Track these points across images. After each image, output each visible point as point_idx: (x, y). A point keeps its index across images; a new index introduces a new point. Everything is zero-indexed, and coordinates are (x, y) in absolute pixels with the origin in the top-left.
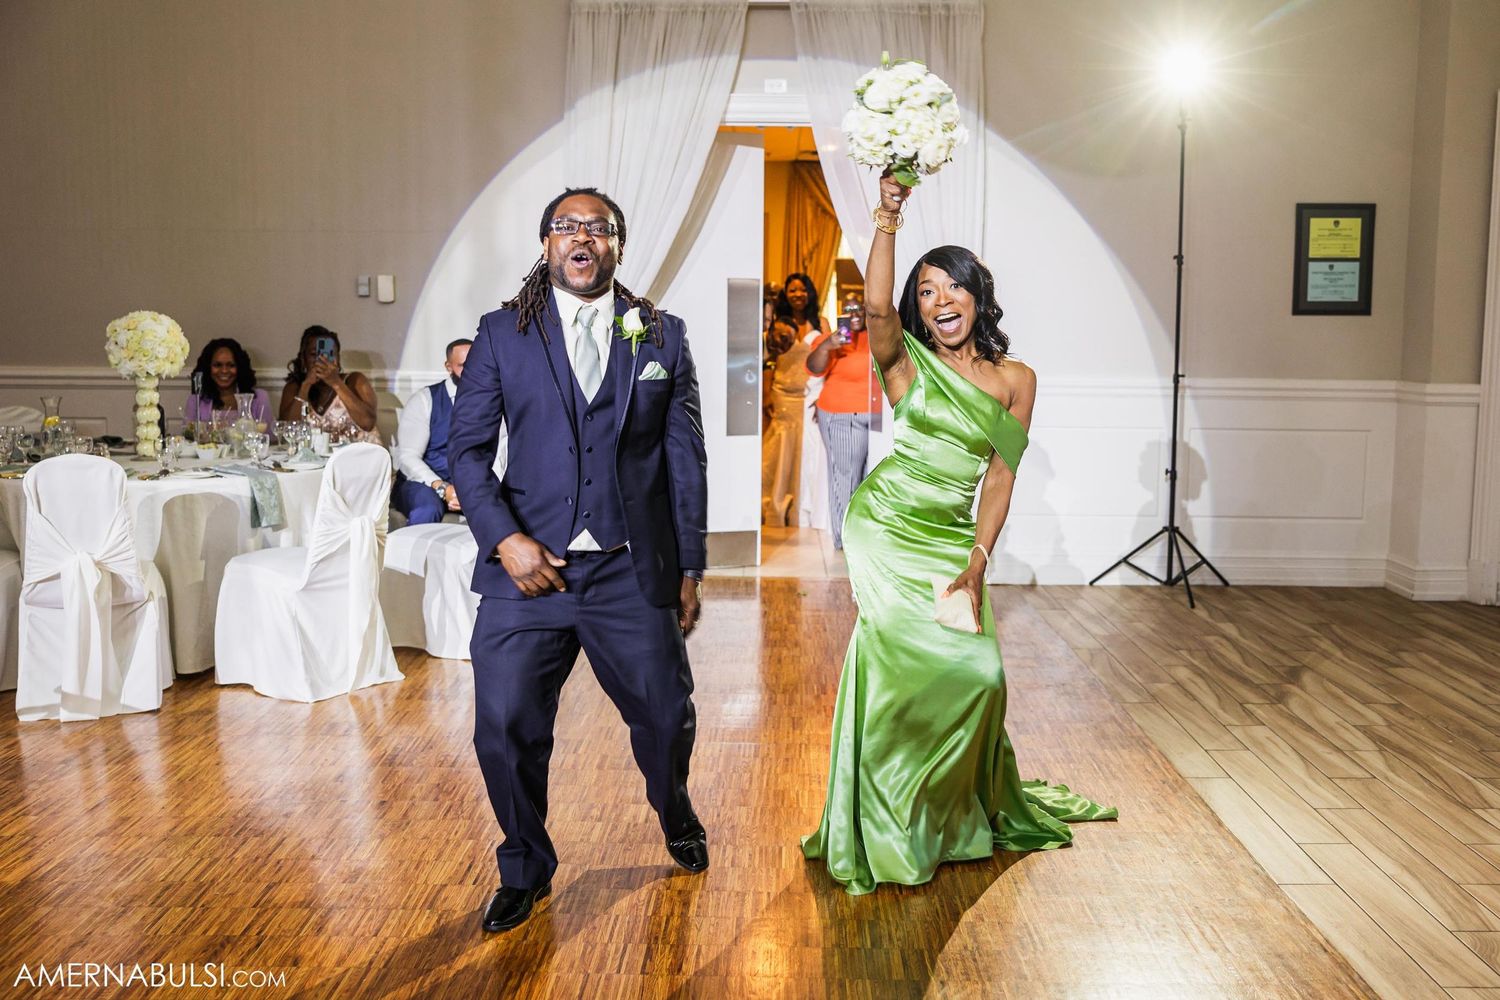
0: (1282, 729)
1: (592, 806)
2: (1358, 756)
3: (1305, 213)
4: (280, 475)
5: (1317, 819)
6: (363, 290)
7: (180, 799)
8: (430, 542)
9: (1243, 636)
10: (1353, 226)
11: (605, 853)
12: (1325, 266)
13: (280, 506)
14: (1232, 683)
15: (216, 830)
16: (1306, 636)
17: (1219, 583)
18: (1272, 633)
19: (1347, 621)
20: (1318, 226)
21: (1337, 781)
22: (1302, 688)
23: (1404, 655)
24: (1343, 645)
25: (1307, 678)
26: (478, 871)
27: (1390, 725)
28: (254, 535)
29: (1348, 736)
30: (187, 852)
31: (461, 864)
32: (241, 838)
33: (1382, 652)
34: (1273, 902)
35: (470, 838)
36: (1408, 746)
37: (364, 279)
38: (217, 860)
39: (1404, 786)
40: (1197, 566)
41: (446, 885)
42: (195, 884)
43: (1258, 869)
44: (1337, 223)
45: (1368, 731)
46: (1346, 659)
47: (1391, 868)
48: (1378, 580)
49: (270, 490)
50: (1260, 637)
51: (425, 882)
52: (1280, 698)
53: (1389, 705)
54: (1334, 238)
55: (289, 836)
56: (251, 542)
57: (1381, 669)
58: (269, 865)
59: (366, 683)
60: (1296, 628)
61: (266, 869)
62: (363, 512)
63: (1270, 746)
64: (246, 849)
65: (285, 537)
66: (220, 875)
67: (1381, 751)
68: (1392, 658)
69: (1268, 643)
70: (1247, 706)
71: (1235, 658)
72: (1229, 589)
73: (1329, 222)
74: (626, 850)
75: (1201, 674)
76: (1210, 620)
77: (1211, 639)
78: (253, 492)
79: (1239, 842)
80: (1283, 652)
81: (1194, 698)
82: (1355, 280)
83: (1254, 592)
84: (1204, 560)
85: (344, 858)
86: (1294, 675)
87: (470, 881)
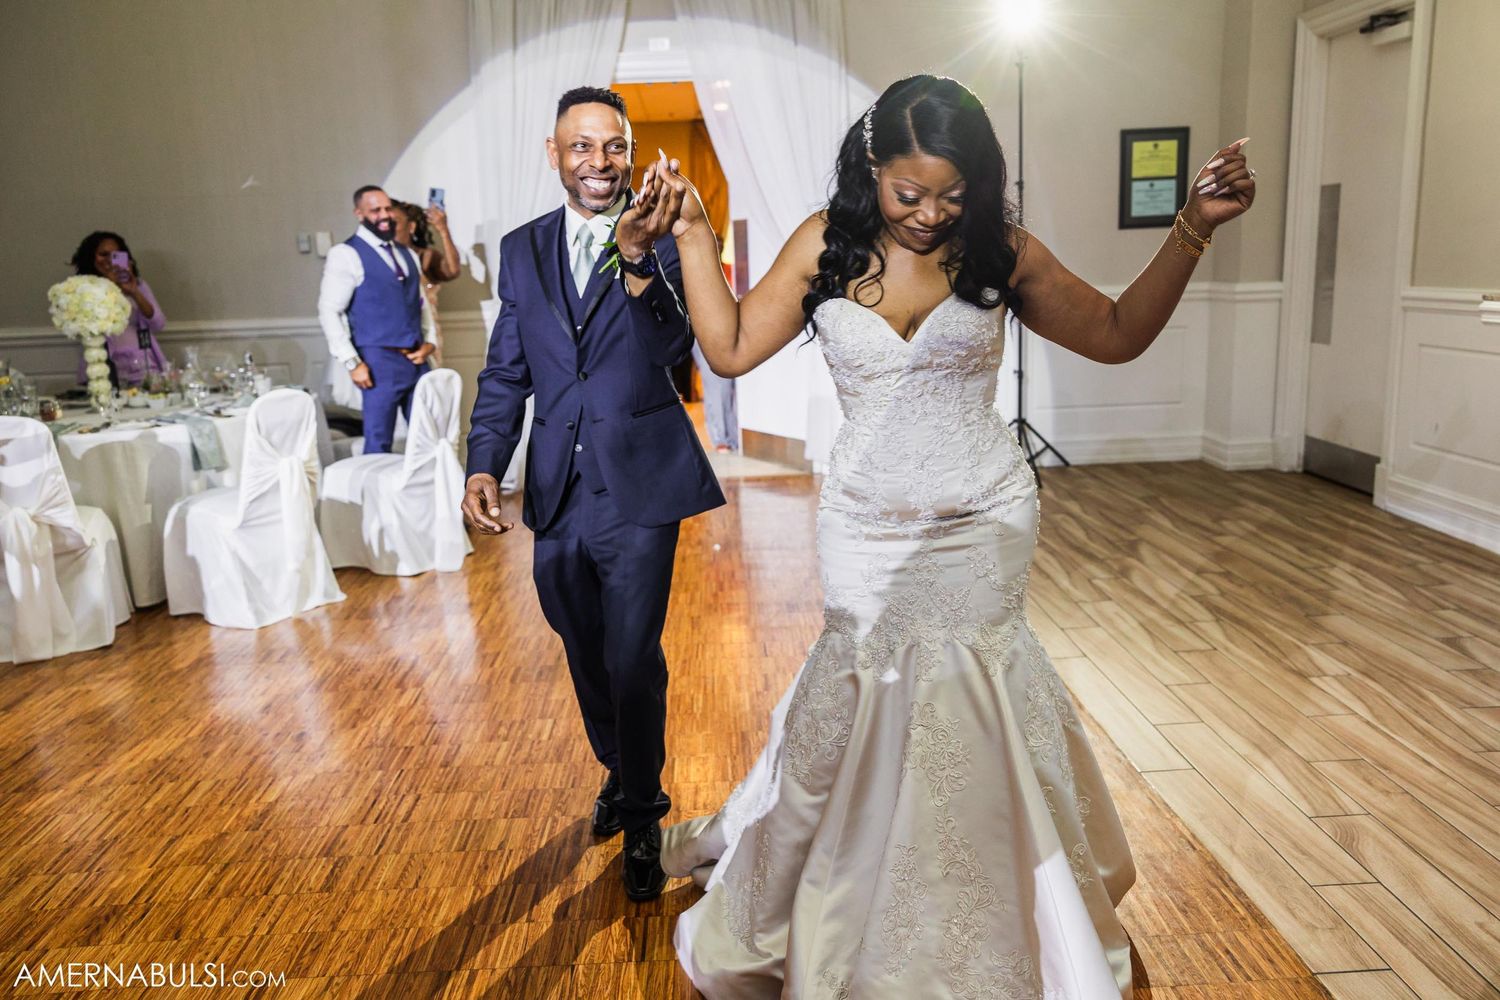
0: (1128, 603)
1: (500, 724)
2: (1197, 627)
3: (1128, 137)
4: (218, 421)
5: (1169, 697)
6: (305, 247)
7: (106, 744)
8: (365, 473)
9: (1086, 512)
10: (1170, 147)
11: (507, 777)
12: (1146, 185)
13: (221, 451)
14: (1079, 559)
15: (133, 777)
16: (1139, 510)
17: (1061, 463)
18: (1108, 507)
19: (1172, 493)
20: (1140, 149)
21: (1182, 654)
22: (1140, 560)
23: (1225, 523)
24: (1175, 518)
25: (1145, 551)
26: (381, 807)
27: (1223, 594)
28: (197, 477)
29: (1188, 609)
30: (98, 805)
31: (367, 799)
32: (157, 783)
33: (1207, 522)
34: (1137, 793)
35: (380, 768)
36: (1242, 614)
37: (304, 236)
38: (126, 812)
39: (1242, 657)
40: (1043, 451)
41: (347, 826)
42: (97, 844)
43: (1120, 755)
44: (1156, 146)
45: (1203, 600)
46: (1176, 530)
47: (1245, 748)
48: (1194, 454)
49: (208, 436)
50: (1102, 514)
51: (328, 825)
52: (1124, 572)
53: (1220, 574)
54: (1154, 159)
55: (204, 779)
56: (195, 484)
57: (1207, 539)
58: (177, 814)
59: (311, 604)
60: (1130, 503)
61: (172, 820)
62: (291, 451)
63: (1119, 621)
64: (159, 797)
65: (227, 478)
66: (124, 831)
67: (1218, 620)
68: (1215, 527)
69: (1107, 519)
70: (1095, 582)
71: (1080, 534)
72: (1070, 469)
73: (1149, 145)
74: (527, 771)
75: (1052, 552)
76: (1056, 499)
77: (1059, 517)
78: (191, 438)
79: (1099, 726)
80: (1121, 527)
81: (1048, 577)
82: (1172, 195)
83: (1091, 470)
84: (1048, 446)
85: (253, 801)
86: (1132, 548)
87: (371, 819)
